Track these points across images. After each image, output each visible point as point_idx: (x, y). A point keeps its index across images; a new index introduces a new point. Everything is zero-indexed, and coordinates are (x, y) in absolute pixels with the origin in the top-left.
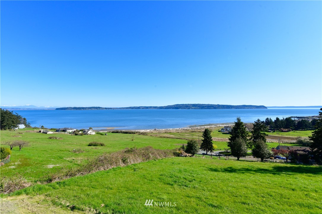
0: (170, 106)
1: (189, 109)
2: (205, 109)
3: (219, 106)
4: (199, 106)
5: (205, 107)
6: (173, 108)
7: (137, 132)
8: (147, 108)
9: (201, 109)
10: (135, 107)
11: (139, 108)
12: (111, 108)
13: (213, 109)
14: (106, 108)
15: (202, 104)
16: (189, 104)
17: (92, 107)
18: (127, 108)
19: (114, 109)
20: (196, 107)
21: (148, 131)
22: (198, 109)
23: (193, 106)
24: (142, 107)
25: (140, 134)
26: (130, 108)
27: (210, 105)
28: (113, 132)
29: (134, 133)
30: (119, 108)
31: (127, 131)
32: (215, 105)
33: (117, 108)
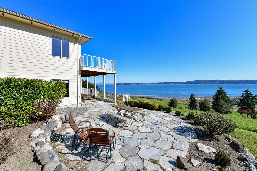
0: (189, 82)
1: (207, 84)
2: (225, 84)
3: (241, 82)
4: (218, 82)
5: (225, 82)
6: (192, 83)
7: (156, 99)
8: (169, 83)
9: (220, 84)
10: (160, 83)
11: (163, 83)
12: (144, 84)
13: (234, 84)
14: (141, 84)
15: (222, 80)
16: (207, 80)
17: (133, 83)
18: (155, 84)
19: (146, 84)
20: (215, 83)
21: (164, 98)
22: (217, 84)
23: (212, 82)
24: (166, 83)
25: (157, 100)
26: (157, 83)
27: (231, 80)
28: (141, 97)
29: (154, 99)
30: (150, 84)
31: (149, 97)
32: (237, 81)
33: (148, 84)
